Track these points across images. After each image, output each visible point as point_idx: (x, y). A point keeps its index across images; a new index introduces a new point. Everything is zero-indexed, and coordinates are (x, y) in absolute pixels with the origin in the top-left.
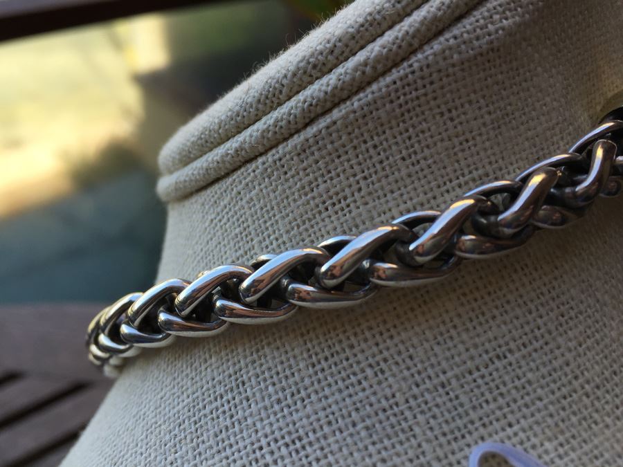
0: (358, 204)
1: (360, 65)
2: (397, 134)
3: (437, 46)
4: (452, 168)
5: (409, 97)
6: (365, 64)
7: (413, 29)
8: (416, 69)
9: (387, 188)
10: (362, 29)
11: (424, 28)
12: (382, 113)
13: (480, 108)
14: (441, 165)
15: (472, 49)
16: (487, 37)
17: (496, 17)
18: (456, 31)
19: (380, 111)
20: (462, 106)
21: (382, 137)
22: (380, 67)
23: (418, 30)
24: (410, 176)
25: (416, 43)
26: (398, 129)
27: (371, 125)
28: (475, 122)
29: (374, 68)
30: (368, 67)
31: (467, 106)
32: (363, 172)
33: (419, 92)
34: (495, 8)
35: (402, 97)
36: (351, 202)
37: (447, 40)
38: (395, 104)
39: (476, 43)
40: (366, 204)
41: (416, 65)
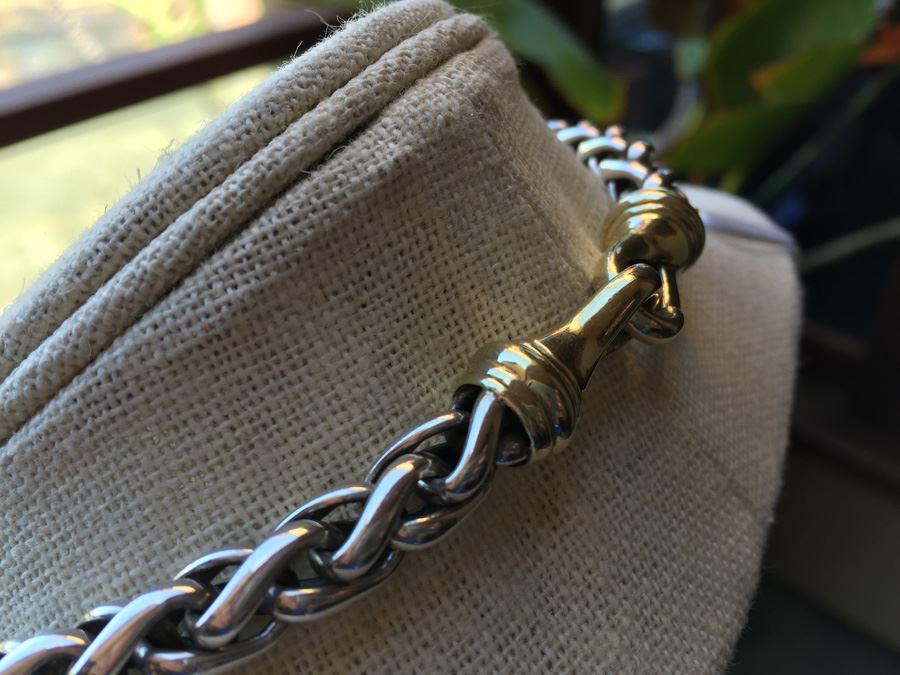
0: (59, 577)
1: (28, 376)
2: (94, 473)
3: (128, 341)
4: (181, 518)
5: (99, 420)
6: (33, 374)
7: (91, 319)
8: (102, 380)
9: (93, 554)
10: (33, 318)
11: (107, 316)
12: (67, 444)
13: (215, 424)
14: (164, 515)
15: (182, 341)
16: (203, 320)
17: (218, 286)
18: (155, 316)
19: (64, 442)
20: (185, 423)
21: (77, 478)
22: (54, 377)
23: (98, 321)
24: (121, 534)
25: (101, 338)
26: (94, 466)
27: (56, 463)
28: (209, 445)
29: (46, 379)
30: (38, 378)
31: (192, 423)
32: (59, 530)
33: (112, 411)
34: (216, 272)
35: (89, 421)
36: (51, 574)
37: (144, 331)
38: (82, 431)
39: (186, 332)
40: (69, 578)
41: (101, 372)
